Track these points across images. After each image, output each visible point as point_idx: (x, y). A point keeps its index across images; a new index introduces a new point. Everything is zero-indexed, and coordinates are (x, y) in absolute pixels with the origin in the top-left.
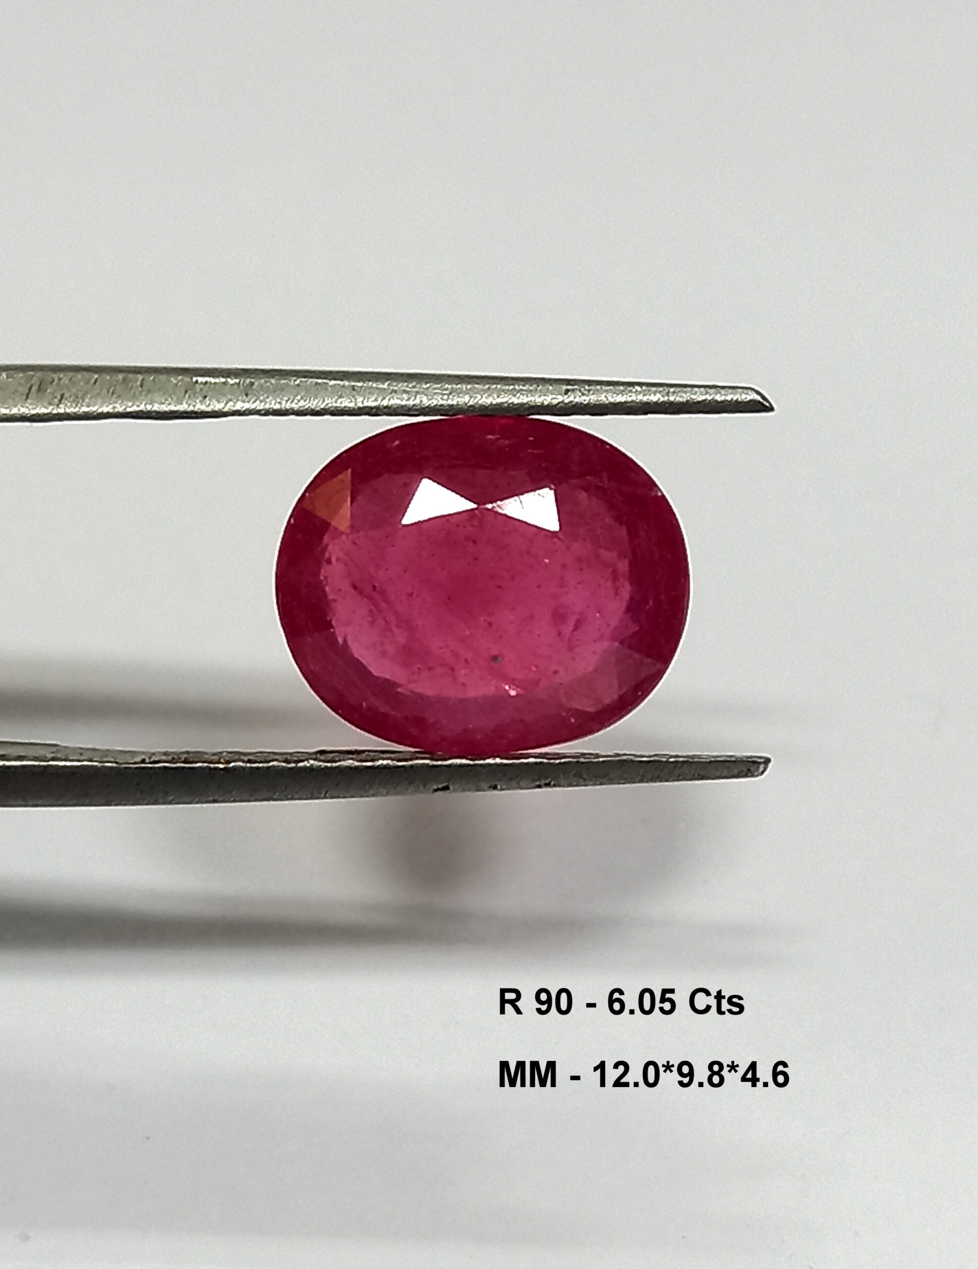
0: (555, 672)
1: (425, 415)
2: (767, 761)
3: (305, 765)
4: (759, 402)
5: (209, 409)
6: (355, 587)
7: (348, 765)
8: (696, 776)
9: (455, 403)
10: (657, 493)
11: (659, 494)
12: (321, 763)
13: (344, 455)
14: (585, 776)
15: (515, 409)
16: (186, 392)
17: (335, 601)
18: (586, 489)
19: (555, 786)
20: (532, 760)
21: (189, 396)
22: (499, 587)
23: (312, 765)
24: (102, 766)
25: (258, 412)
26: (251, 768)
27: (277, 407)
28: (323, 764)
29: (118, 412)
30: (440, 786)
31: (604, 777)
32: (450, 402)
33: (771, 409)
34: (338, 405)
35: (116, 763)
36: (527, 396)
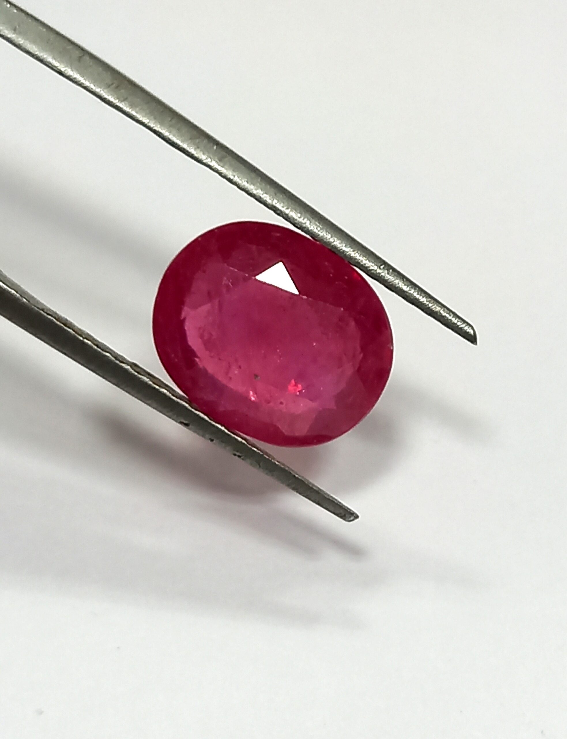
0: (281, 403)
1: (302, 231)
2: (357, 517)
3: (124, 367)
4: (472, 335)
5: (196, 155)
7: (146, 381)
9: (321, 234)
11: (391, 348)
14: (261, 464)
16: (190, 139)
18: (356, 321)
19: (243, 459)
20: (239, 439)
22: (281, 341)
23: (127, 369)
24: (21, 299)
25: (220, 174)
27: (232, 177)
28: (133, 372)
29: (150, 126)
30: (185, 422)
31: (270, 471)
32: (319, 233)
33: (475, 342)
34: (262, 196)
35: (29, 301)
36: (360, 256)
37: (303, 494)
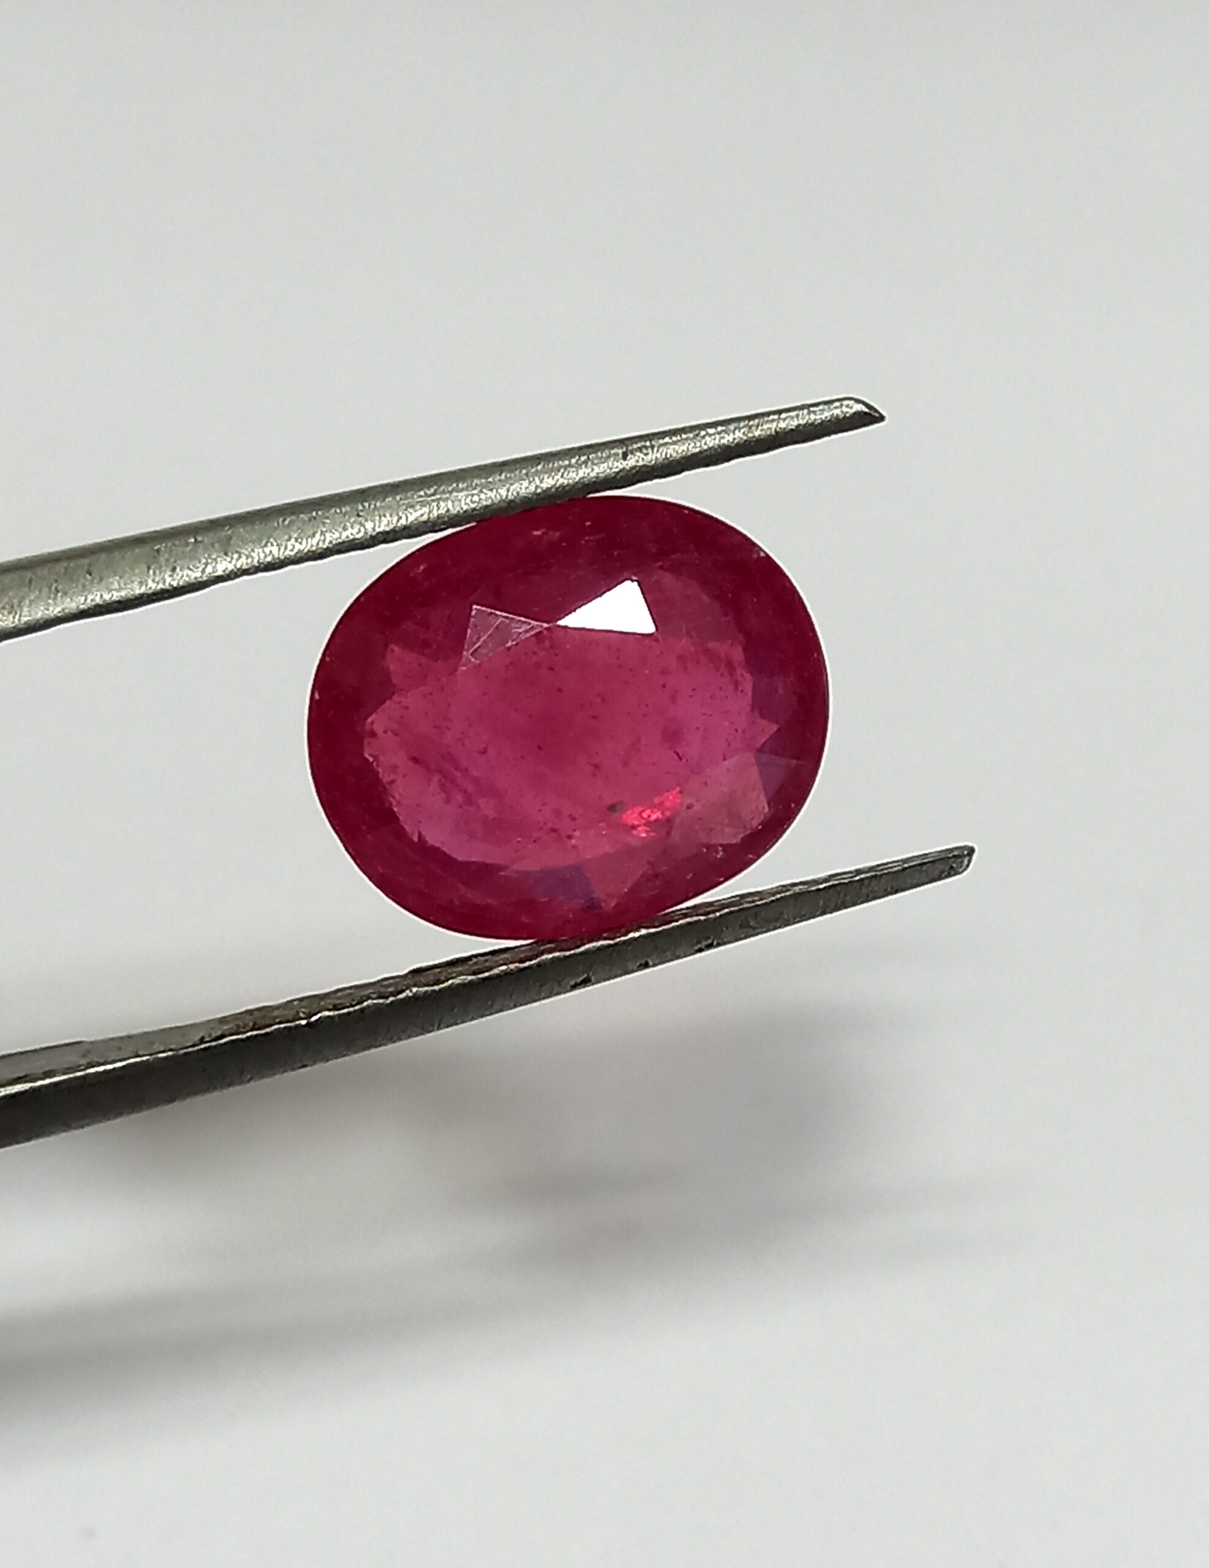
2: (971, 851)
3: (407, 996)
4: (866, 413)
5: (181, 583)
6: (415, 760)
7: (460, 981)
8: (889, 889)
10: (759, 554)
11: (762, 554)
12: (426, 989)
13: (362, 599)
14: (754, 924)
15: (566, 492)
16: (149, 568)
17: (392, 782)
19: (719, 945)
20: (683, 921)
21: (154, 573)
22: (594, 717)
23: (415, 994)
24: (154, 1059)
25: (246, 571)
26: (340, 1016)
27: (269, 559)
28: (430, 989)
29: (70, 613)
30: (579, 980)
31: (777, 920)
33: (881, 418)
34: (343, 540)
35: (171, 1050)
36: (577, 473)
37: (859, 901)
